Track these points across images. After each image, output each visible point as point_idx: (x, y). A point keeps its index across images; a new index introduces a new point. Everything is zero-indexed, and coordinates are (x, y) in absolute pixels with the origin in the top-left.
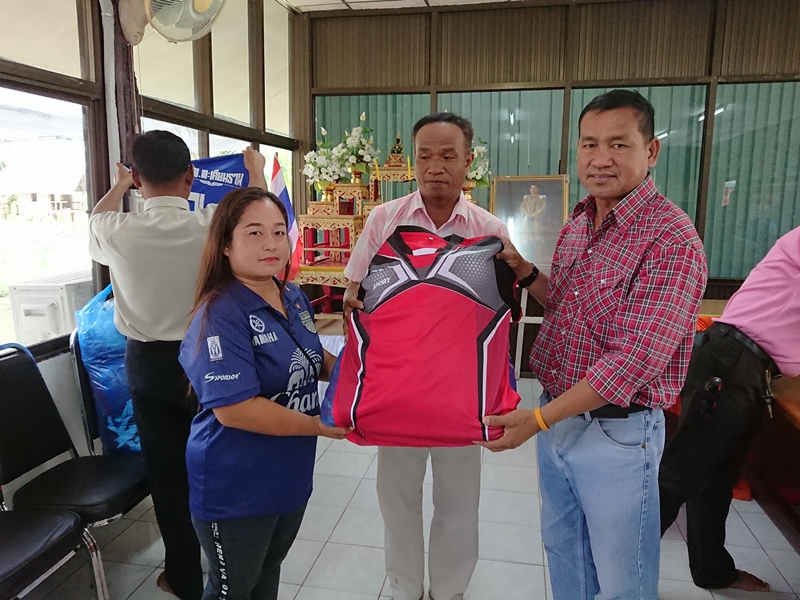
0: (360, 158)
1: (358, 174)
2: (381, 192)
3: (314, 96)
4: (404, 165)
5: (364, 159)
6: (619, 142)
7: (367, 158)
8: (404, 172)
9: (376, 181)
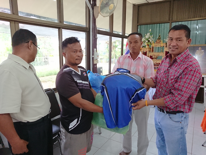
0: (149, 41)
1: (148, 45)
2: (154, 50)
3: (138, 25)
4: (161, 42)
5: (150, 41)
6: (179, 39)
7: (151, 41)
8: (161, 44)
9: (153, 47)
